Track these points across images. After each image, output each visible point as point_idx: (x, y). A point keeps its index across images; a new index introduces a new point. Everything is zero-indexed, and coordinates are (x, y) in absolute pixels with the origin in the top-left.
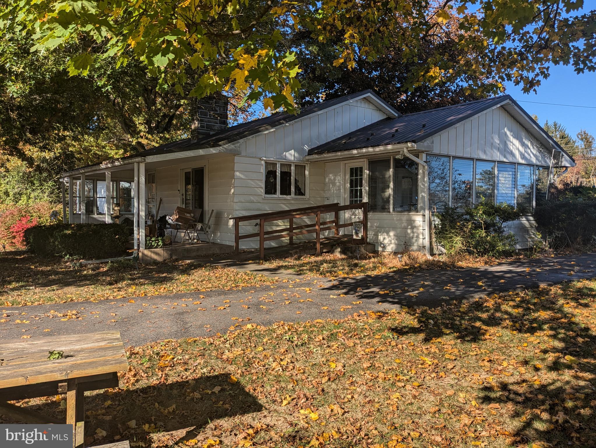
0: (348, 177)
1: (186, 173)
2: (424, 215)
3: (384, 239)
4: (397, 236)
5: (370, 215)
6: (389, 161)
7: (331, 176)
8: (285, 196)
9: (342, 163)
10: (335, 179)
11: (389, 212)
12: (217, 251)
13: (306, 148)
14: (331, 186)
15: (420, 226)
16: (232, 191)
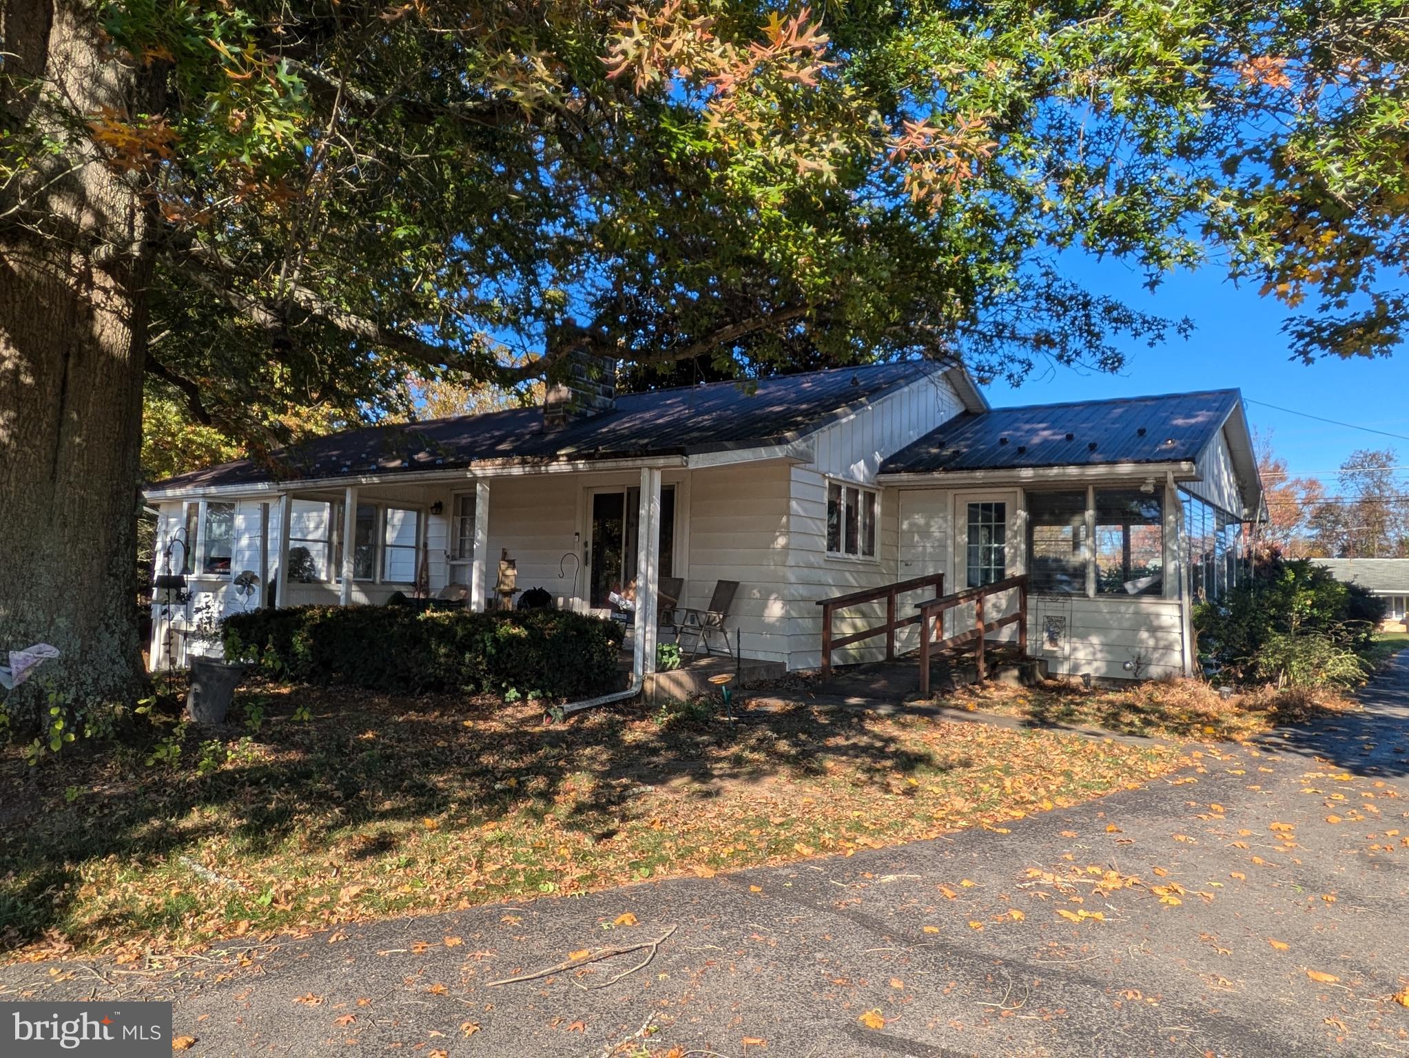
0: (963, 521)
1: (597, 497)
2: (1180, 606)
3: (1074, 650)
4: (1107, 646)
5: (1032, 601)
6: (1083, 494)
7: (919, 519)
8: (851, 556)
9: (950, 493)
10: (928, 525)
11: (1085, 596)
12: (764, 676)
13: (878, 459)
14: (916, 538)
15: (1173, 626)
16: (781, 541)
